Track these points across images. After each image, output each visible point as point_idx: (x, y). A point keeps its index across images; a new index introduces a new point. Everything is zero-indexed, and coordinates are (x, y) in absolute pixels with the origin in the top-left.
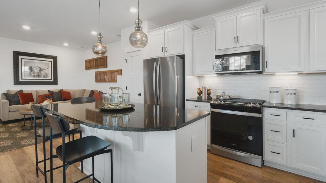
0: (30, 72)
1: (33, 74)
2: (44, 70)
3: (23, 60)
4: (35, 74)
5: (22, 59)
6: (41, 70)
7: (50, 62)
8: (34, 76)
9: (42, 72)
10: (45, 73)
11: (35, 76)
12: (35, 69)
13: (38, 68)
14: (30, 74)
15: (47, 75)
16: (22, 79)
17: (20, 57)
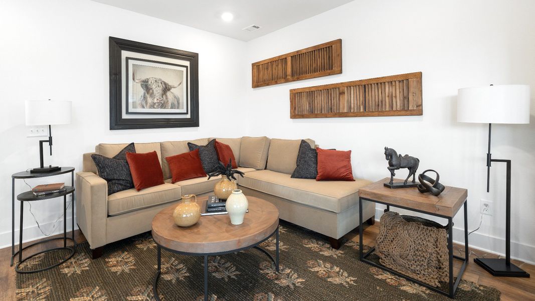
0: (145, 93)
1: (150, 100)
2: (172, 90)
3: (129, 61)
4: (155, 101)
5: (127, 59)
6: (166, 89)
7: (185, 68)
8: (152, 106)
9: (168, 94)
10: (175, 97)
11: (155, 104)
12: (154, 87)
13: (160, 84)
14: (145, 98)
15: (178, 103)
16: (127, 112)
17: (125, 54)
